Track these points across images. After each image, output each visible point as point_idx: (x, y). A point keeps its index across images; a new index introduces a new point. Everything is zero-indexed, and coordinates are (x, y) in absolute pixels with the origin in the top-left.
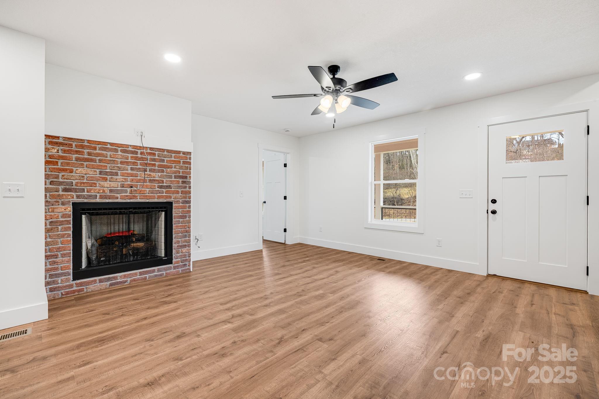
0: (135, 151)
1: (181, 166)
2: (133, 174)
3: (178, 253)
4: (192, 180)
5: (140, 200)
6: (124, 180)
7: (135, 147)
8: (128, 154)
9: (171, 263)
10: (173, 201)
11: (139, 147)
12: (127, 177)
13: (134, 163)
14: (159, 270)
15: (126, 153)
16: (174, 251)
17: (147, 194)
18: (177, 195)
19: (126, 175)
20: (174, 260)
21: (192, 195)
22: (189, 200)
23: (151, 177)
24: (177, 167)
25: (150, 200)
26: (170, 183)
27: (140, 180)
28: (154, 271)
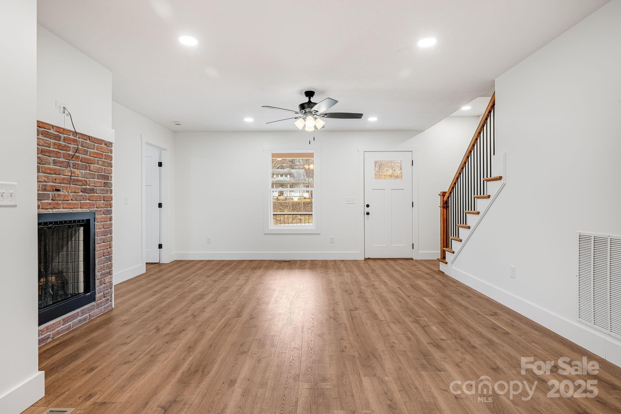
0: (58, 136)
1: (104, 161)
2: (56, 169)
3: (101, 284)
4: (113, 182)
5: (64, 210)
6: (46, 180)
7: (58, 129)
8: (50, 138)
9: (94, 300)
10: (96, 211)
11: (62, 130)
12: (49, 175)
13: (57, 154)
14: (83, 313)
15: (48, 137)
16: (97, 282)
17: (70, 201)
18: (100, 202)
19: (49, 172)
20: (97, 296)
21: (113, 202)
22: (110, 209)
23: (75, 176)
24: (100, 162)
25: (74, 210)
26: (93, 185)
27: (64, 179)
28: (77, 315)
